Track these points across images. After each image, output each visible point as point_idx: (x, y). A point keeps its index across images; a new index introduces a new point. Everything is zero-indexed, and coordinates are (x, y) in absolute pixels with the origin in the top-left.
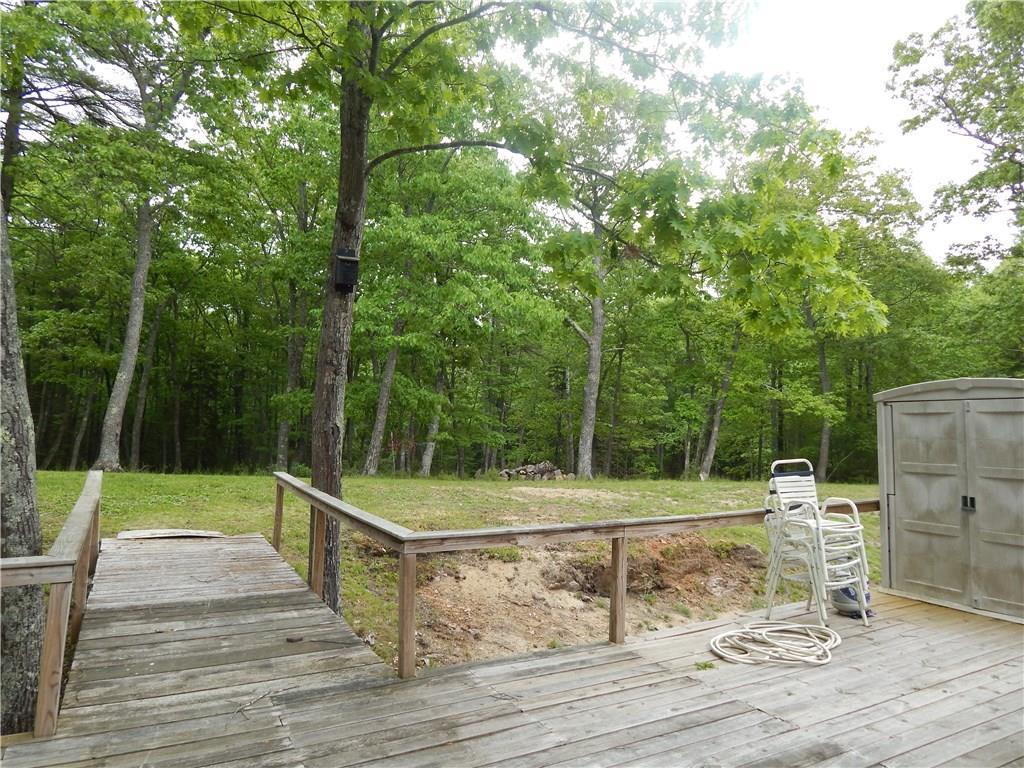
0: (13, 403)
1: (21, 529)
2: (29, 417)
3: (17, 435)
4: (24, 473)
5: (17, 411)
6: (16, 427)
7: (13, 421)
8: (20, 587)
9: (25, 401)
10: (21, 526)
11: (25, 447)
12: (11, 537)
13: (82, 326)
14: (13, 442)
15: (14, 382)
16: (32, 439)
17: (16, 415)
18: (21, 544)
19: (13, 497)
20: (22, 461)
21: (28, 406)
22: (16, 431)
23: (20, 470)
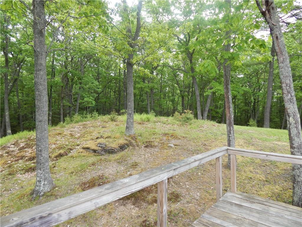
0: (293, 110)
1: (298, 148)
2: (298, 115)
3: (295, 120)
4: (298, 131)
5: (295, 113)
6: (295, 117)
7: (294, 115)
8: (299, 165)
9: (297, 109)
10: (298, 147)
11: (298, 123)
12: (295, 149)
13: (297, 86)
14: (294, 122)
15: (293, 104)
16: (300, 121)
17: (294, 114)
18: (298, 152)
19: (295, 138)
20: (297, 128)
21: (298, 111)
22: (295, 119)
23: (297, 130)
